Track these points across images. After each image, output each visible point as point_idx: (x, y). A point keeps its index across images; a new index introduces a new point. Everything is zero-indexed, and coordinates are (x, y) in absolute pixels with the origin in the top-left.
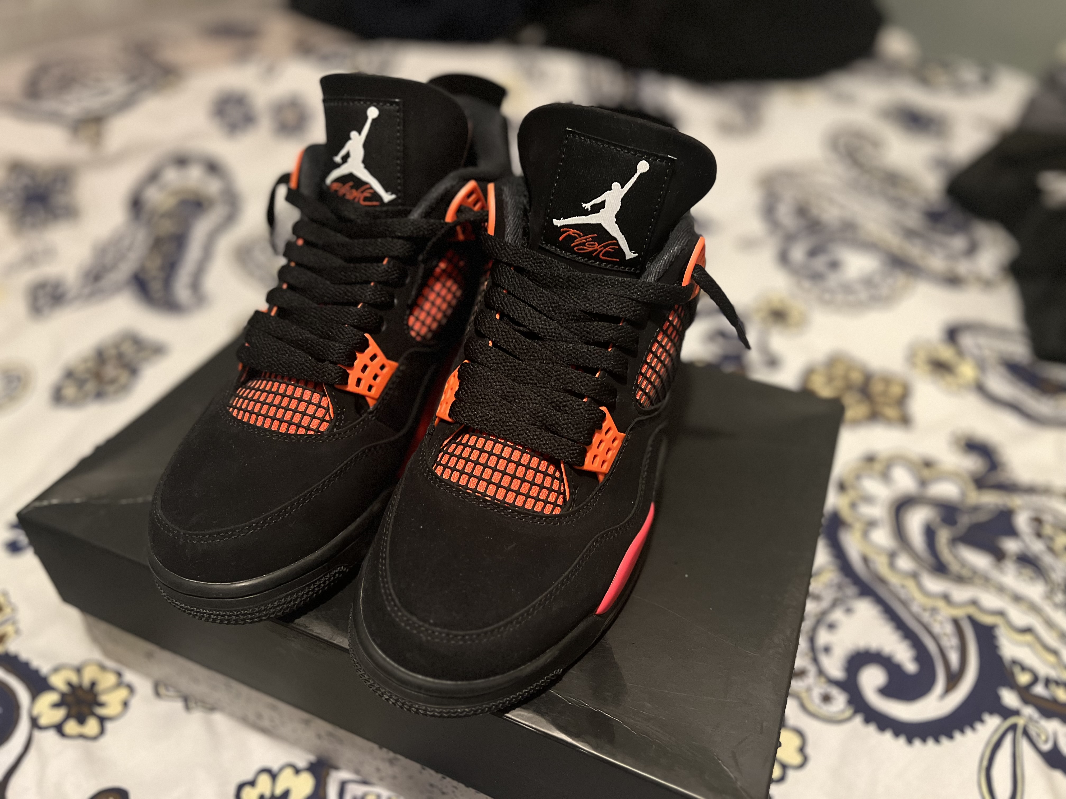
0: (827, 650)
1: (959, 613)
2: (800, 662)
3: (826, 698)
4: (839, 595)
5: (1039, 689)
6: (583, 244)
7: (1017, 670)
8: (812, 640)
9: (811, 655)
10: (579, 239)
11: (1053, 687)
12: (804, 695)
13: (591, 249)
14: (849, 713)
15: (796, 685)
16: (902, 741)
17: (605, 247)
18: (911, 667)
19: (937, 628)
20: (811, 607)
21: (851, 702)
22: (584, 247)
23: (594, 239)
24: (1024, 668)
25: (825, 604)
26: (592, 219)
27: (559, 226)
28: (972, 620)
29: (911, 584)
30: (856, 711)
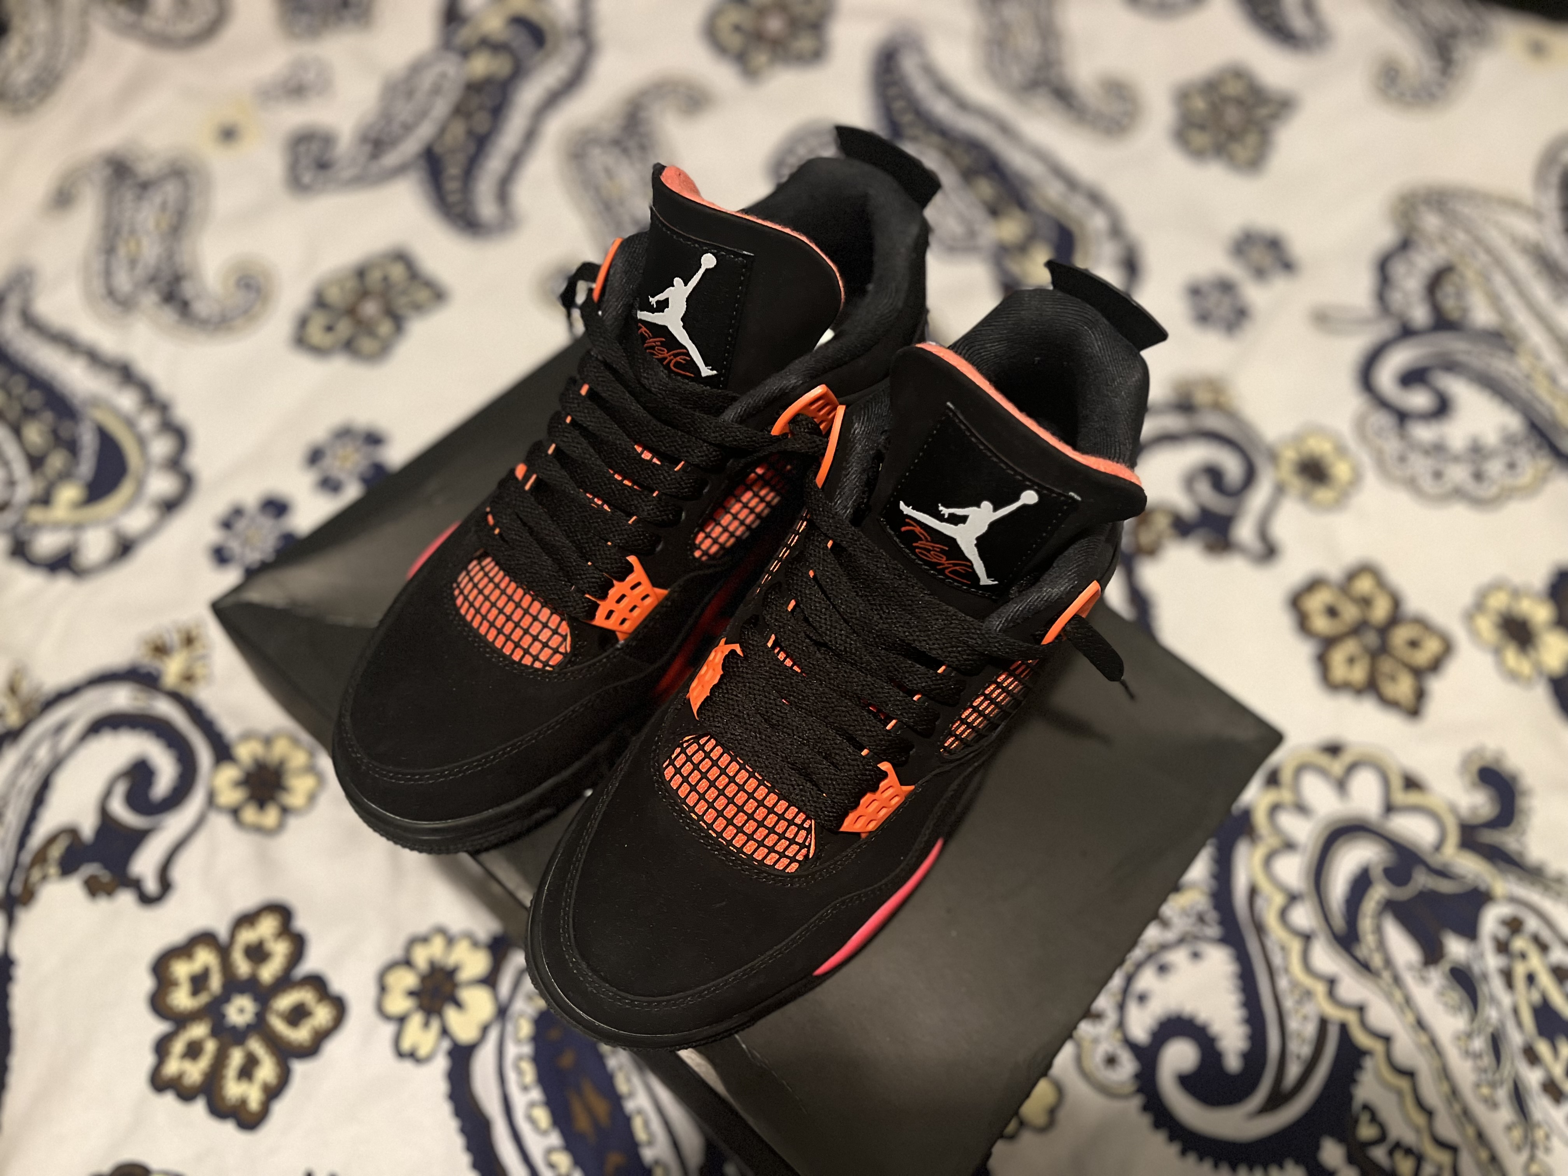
0: (1142, 998)
1: (1334, 1013)
2: (1104, 1002)
3: (1111, 1061)
4: (1196, 930)
5: (1379, 1154)
6: (929, 551)
7: (1365, 1118)
8: (1130, 979)
9: (1119, 998)
10: (924, 542)
11: (1399, 1156)
12: (1086, 1044)
13: (936, 561)
14: (1130, 1088)
15: (1085, 1028)
16: (1173, 1150)
17: (955, 565)
18: (1233, 1063)
19: (1293, 1024)
20: (1152, 934)
21: (1138, 1076)
22: (928, 554)
23: (942, 551)
24: (1374, 1118)
25: (1170, 936)
26: (947, 529)
27: (905, 513)
28: (1344, 1028)
29: (1295, 946)
30: (1140, 1090)
